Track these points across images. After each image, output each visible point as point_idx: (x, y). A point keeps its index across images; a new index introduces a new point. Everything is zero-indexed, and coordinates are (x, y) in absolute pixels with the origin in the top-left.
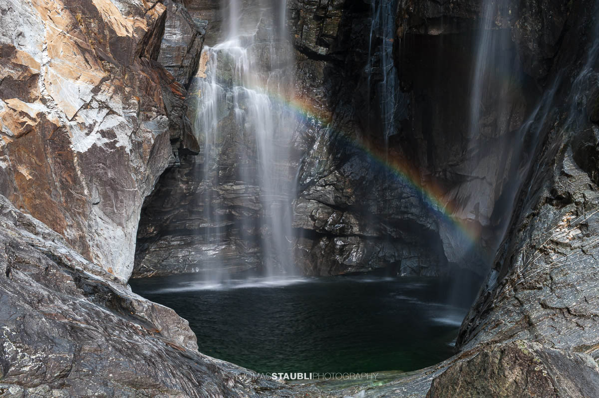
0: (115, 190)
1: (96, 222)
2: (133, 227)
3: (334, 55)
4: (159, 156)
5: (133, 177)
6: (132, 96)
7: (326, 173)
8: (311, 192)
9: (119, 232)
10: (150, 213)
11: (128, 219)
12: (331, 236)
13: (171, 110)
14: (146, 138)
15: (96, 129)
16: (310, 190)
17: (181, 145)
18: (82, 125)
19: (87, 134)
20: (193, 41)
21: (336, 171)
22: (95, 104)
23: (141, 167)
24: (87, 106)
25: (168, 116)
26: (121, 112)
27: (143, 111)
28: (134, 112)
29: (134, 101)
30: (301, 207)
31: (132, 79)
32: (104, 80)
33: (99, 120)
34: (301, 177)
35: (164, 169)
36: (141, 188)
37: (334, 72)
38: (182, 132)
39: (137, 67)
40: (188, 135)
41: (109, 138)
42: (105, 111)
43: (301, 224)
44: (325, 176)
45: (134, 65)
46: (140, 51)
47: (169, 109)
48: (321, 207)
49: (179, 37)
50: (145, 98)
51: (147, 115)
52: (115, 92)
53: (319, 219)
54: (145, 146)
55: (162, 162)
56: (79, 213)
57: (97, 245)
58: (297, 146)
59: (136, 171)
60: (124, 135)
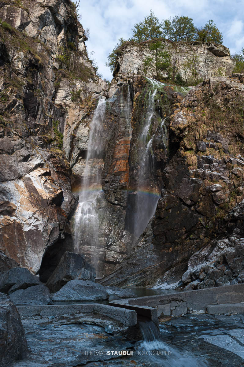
0: (36, 243)
1: (29, 253)
2: (41, 255)
4: (54, 234)
5: (43, 239)
6: (46, 216)
7: (116, 241)
8: (111, 248)
9: (36, 256)
11: (40, 252)
13: (61, 220)
14: (49, 228)
15: (32, 224)
17: (64, 231)
18: (27, 224)
19: (29, 226)
20: (71, 201)
21: (119, 241)
22: (33, 218)
23: (46, 236)
24: (30, 218)
25: (59, 222)
26: (41, 220)
27: (50, 220)
28: (46, 220)
30: (109, 253)
31: (47, 211)
32: (37, 211)
33: (33, 222)
35: (56, 238)
36: (46, 243)
38: (64, 227)
39: (50, 208)
40: (67, 228)
41: (36, 227)
42: (36, 220)
45: (48, 207)
46: (51, 203)
48: (115, 253)
50: (51, 216)
52: (40, 214)
53: (114, 257)
54: (49, 230)
55: (56, 236)
56: (23, 249)
57: (28, 260)
60: (41, 227)
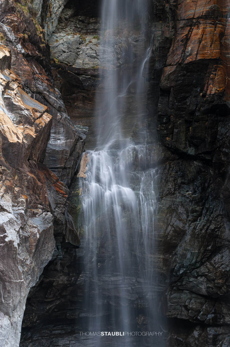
0: (3, 281)
2: (18, 316)
3: (203, 155)
4: (44, 250)
5: (20, 269)
6: (21, 195)
7: (198, 265)
8: (184, 283)
9: (6, 321)
10: (34, 303)
11: (15, 308)
12: (204, 325)
13: (55, 207)
14: (32, 233)
16: (183, 281)
17: (64, 239)
20: (75, 145)
21: (207, 263)
23: (27, 259)
25: (52, 212)
26: (10, 209)
27: (30, 208)
28: (23, 209)
29: (22, 199)
30: (175, 298)
31: (21, 179)
34: (174, 269)
35: (48, 261)
36: (27, 279)
37: (203, 170)
38: (64, 227)
39: (26, 169)
40: (70, 230)
43: (175, 314)
44: (197, 268)
45: (23, 168)
46: (29, 155)
47: (53, 206)
48: (194, 297)
49: (63, 141)
50: (32, 196)
51: (33, 212)
52: (6, 192)
53: (192, 309)
54: (32, 239)
55: (47, 255)
58: (170, 239)
59: (23, 263)
60: (12, 231)
